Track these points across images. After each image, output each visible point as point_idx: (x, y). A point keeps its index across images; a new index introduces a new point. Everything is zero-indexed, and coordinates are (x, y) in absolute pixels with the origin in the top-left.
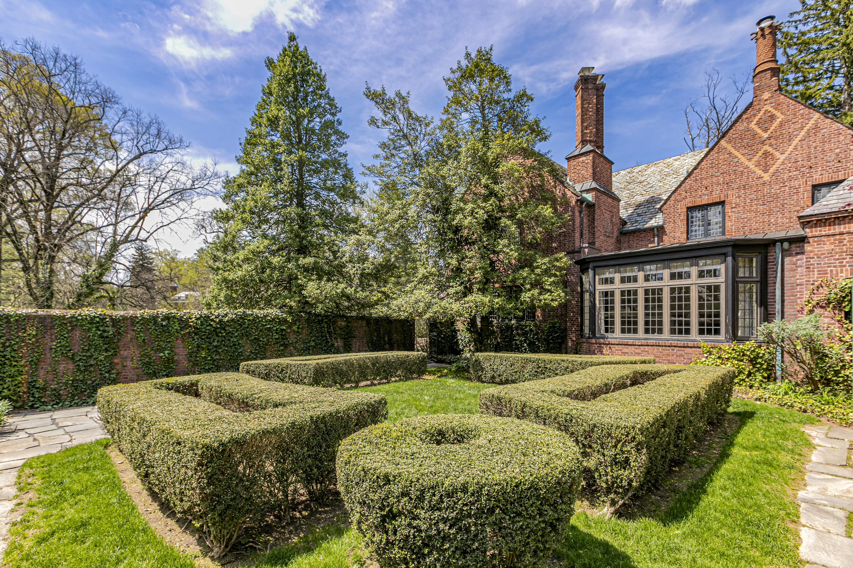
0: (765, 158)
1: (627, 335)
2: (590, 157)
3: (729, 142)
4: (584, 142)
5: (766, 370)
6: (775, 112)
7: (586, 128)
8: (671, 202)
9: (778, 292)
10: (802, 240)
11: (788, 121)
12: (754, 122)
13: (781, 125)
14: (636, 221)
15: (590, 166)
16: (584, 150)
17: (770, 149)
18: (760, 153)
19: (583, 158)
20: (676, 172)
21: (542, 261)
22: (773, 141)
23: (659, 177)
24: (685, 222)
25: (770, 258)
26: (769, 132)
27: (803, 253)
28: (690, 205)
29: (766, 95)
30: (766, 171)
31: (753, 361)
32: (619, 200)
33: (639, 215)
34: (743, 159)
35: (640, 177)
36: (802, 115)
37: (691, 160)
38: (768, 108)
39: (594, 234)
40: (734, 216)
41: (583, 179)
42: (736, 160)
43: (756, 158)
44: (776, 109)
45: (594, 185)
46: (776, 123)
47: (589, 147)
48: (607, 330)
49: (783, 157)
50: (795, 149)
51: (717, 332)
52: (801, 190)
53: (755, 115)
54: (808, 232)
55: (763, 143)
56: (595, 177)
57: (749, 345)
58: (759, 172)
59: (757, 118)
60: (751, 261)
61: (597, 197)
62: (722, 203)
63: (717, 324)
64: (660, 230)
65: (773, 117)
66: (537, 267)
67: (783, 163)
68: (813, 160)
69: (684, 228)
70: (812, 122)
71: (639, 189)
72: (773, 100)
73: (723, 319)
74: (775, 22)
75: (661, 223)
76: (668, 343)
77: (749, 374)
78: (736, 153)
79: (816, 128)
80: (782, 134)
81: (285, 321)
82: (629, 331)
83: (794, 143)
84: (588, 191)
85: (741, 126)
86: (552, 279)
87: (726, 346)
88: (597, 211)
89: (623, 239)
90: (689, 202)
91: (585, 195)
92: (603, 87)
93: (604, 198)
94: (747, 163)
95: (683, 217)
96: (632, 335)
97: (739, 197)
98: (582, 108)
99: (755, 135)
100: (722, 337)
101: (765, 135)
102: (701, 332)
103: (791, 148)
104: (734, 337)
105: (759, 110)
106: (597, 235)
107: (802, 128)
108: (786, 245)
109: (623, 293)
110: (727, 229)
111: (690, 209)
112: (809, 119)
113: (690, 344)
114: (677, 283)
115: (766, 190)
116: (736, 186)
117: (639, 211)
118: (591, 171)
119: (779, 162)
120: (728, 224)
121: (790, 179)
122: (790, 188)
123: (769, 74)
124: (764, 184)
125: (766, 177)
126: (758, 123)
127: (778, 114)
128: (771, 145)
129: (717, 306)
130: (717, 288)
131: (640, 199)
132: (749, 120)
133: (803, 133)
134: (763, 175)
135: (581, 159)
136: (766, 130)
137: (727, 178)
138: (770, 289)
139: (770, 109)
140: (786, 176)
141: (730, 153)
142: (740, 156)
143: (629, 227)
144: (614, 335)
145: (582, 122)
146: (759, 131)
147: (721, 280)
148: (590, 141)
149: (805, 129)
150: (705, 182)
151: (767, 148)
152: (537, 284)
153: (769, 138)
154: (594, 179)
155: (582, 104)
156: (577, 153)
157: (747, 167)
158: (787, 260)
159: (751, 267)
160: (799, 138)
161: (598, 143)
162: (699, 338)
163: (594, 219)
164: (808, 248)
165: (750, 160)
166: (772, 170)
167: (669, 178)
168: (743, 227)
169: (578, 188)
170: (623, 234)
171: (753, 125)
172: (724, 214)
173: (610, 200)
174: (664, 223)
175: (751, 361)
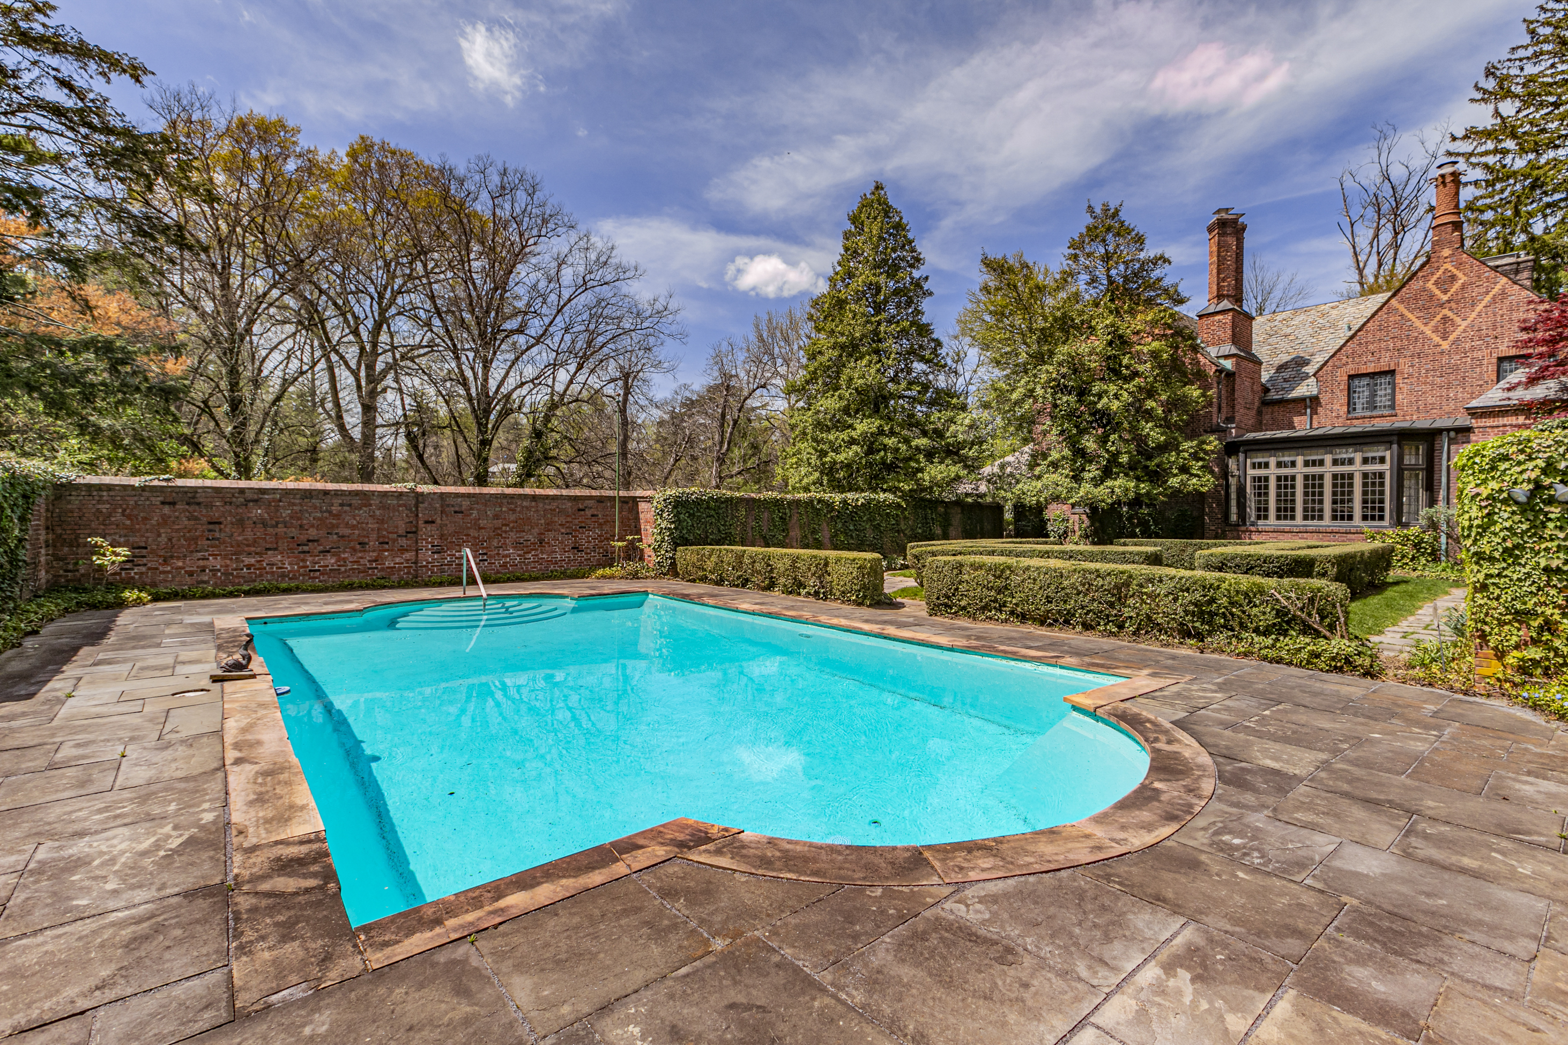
0: (1444, 324)
1: (1283, 522)
2: (1229, 316)
3: (1402, 302)
4: (1220, 297)
5: (1430, 554)
6: (1455, 271)
7: (1224, 280)
8: (1328, 368)
9: (1444, 480)
10: (1468, 430)
11: (1471, 283)
12: (1432, 281)
13: (1463, 287)
14: (1283, 389)
15: (1229, 327)
16: (1220, 307)
17: (1450, 314)
18: (1438, 318)
19: (1220, 317)
20: (1333, 325)
21: (1188, 445)
22: (1453, 305)
23: (1310, 331)
24: (1346, 393)
25: (1437, 446)
26: (1449, 294)
27: (1469, 442)
28: (1352, 372)
29: (1446, 252)
30: (1444, 338)
31: (1417, 546)
32: (1260, 363)
33: (1285, 380)
34: (1418, 323)
35: (1284, 328)
36: (1487, 278)
37: (1353, 310)
38: (1448, 266)
39: (1233, 407)
40: (1406, 388)
41: (1219, 342)
42: (1409, 323)
43: (1433, 323)
44: (1457, 268)
45: (1234, 351)
46: (1457, 285)
47: (1226, 304)
48: (1259, 517)
49: (1464, 324)
50: (1479, 315)
51: (1381, 518)
52: (1485, 362)
53: (1433, 274)
54: (1474, 423)
55: (1442, 306)
56: (1235, 340)
57: (1413, 530)
58: (1436, 339)
59: (1435, 277)
60: (1418, 449)
61: (1237, 364)
62: (1392, 372)
63: (1382, 509)
64: (1314, 402)
65: (1453, 278)
66: (1183, 451)
67: (1465, 331)
68: (1499, 330)
69: (1344, 400)
70: (1498, 286)
71: (1284, 345)
72: (1454, 259)
73: (1387, 505)
74: (1459, 168)
75: (1315, 393)
76: (1329, 530)
77: (1413, 559)
78: (1410, 316)
79: (1503, 293)
80: (1464, 298)
81: (899, 505)
82: (1286, 518)
83: (1478, 309)
84: (1226, 357)
85: (1415, 285)
86: (1200, 463)
87: (1390, 532)
88: (1238, 381)
89: (1264, 409)
90: (1351, 369)
91: (1222, 361)
92: (1244, 228)
93: (1245, 363)
94: (1422, 328)
95: (1343, 386)
96: (1288, 522)
97: (1412, 366)
98: (1219, 256)
99: (1432, 296)
100: (1386, 523)
101: (1445, 298)
102: (1365, 518)
103: (1474, 315)
104: (1398, 522)
105: (1438, 269)
106: (1237, 408)
107: (1487, 293)
108: (1452, 434)
109: (1279, 478)
110: (1397, 402)
111: (1351, 377)
112: (1495, 283)
113: (1353, 530)
114: (1340, 469)
115: (1444, 360)
116: (1409, 354)
117: (1286, 375)
118: (1229, 332)
119: (1461, 329)
120: (1399, 397)
121: (1473, 349)
122: (1473, 359)
123: (1449, 228)
124: (1442, 353)
125: (1445, 345)
126: (1436, 283)
127: (1460, 275)
128: (1451, 309)
129: (1382, 493)
130: (1381, 475)
131: (1285, 358)
132: (1426, 279)
133: (1488, 298)
134: (1441, 342)
135: (1217, 318)
136: (1445, 292)
137: (1399, 344)
138: (1436, 476)
139: (1451, 268)
140: (1468, 346)
141: (1402, 315)
142: (1414, 319)
143: (1273, 395)
144: (1268, 522)
145: (1219, 273)
146: (1437, 292)
147: (1386, 467)
148: (1228, 296)
149: (1491, 294)
150: (1371, 347)
151: (1446, 312)
152: (1184, 469)
153: (1449, 301)
154: (1234, 343)
155: (1219, 252)
156: (1211, 310)
157: (1422, 333)
158: (1453, 447)
159: (1417, 454)
160: (1484, 303)
161: (1238, 298)
162: (1362, 524)
163: (1233, 390)
164: (1473, 437)
165: (1426, 324)
166: (1451, 338)
167: (1325, 333)
168: (1417, 401)
169: (1213, 351)
170: (1265, 403)
171: (1430, 285)
172: (1393, 386)
173: (1251, 365)
174: (1319, 393)
175: (1415, 545)
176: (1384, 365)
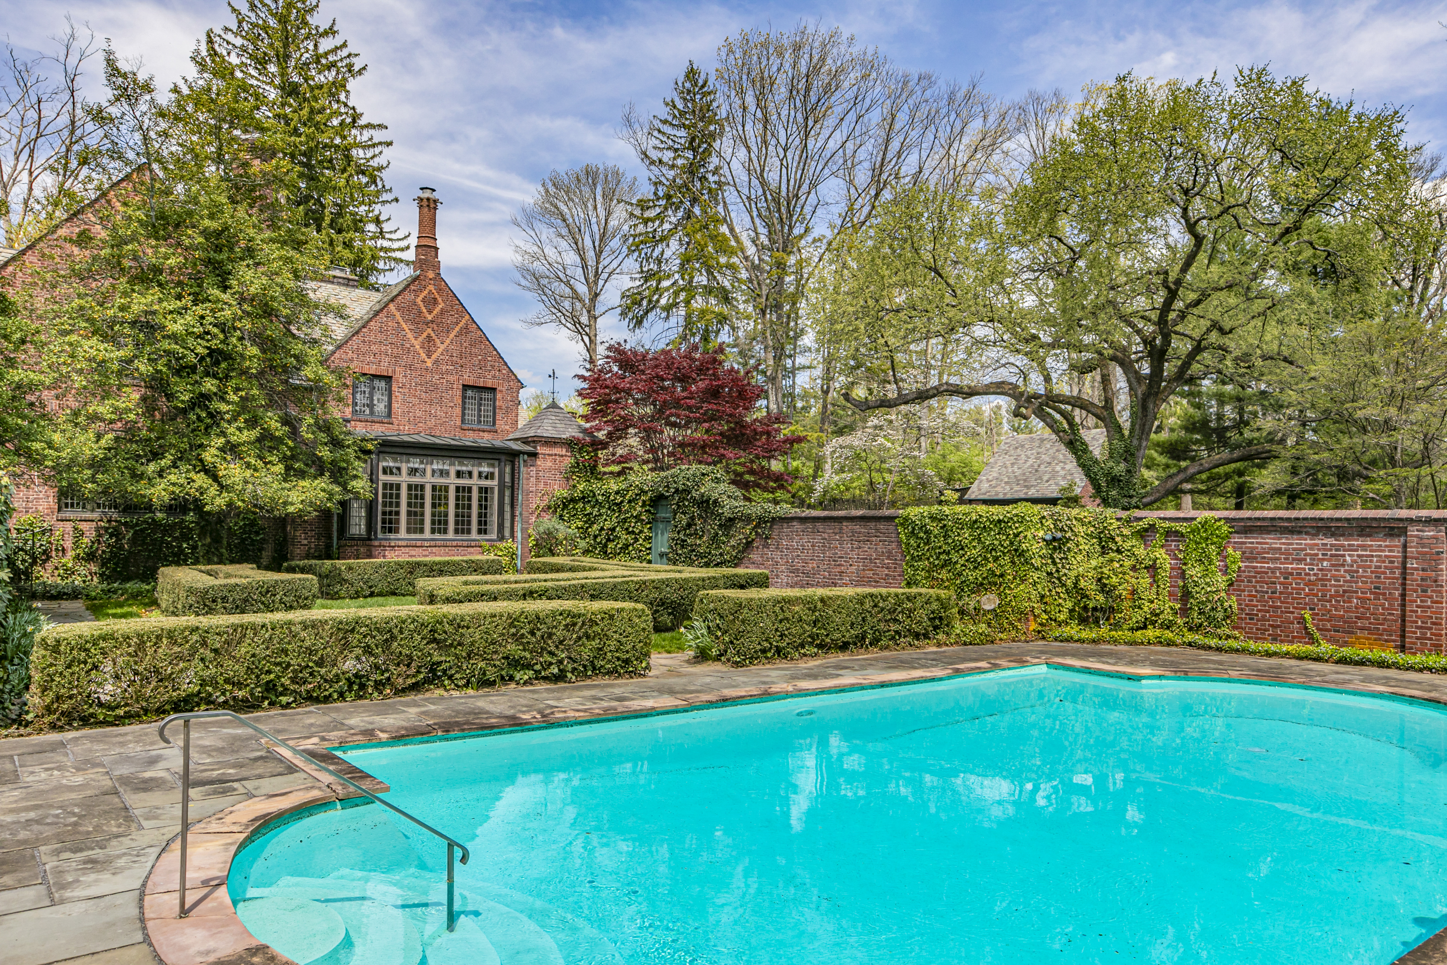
0: (429, 342)
1: (413, 535)
6: (436, 295)
10: (534, 455)
11: (447, 310)
12: (420, 298)
13: (442, 312)
17: (432, 334)
18: (425, 335)
22: (435, 326)
24: (351, 391)
25: (516, 467)
26: (432, 315)
28: (357, 370)
29: (430, 273)
30: (429, 356)
34: (410, 335)
36: (457, 310)
38: (432, 287)
40: (400, 398)
42: (403, 333)
43: (421, 339)
44: (438, 292)
46: (438, 308)
48: (388, 531)
49: (442, 347)
53: (420, 290)
54: (539, 449)
55: (427, 324)
58: (423, 355)
59: (422, 295)
62: (389, 379)
65: (435, 300)
67: (442, 353)
68: (464, 361)
69: (350, 398)
70: (464, 320)
72: (436, 282)
74: (435, 195)
76: (454, 543)
78: (404, 326)
79: (468, 327)
80: (442, 322)
82: (415, 531)
83: (451, 336)
85: (408, 296)
94: (413, 341)
95: (349, 383)
96: (418, 535)
97: (405, 377)
99: (420, 312)
100: (494, 536)
101: (430, 317)
102: (479, 531)
103: (448, 341)
105: (425, 287)
107: (457, 323)
108: (525, 458)
110: (393, 411)
113: (473, 544)
114: (462, 482)
115: (428, 377)
116: (403, 364)
119: (440, 350)
120: (395, 405)
121: (447, 372)
124: (427, 370)
125: (429, 363)
127: (439, 299)
128: (433, 330)
130: (490, 490)
133: (457, 329)
134: (426, 360)
136: (430, 311)
137: (395, 351)
139: (433, 290)
140: (444, 368)
142: (407, 331)
144: (399, 536)
146: (424, 310)
147: (495, 483)
149: (460, 326)
150: (373, 347)
151: (430, 331)
153: (432, 322)
157: (413, 346)
160: (455, 332)
162: (478, 537)
165: (415, 338)
166: (434, 357)
171: (419, 300)
172: (390, 392)
176: (384, 368)
